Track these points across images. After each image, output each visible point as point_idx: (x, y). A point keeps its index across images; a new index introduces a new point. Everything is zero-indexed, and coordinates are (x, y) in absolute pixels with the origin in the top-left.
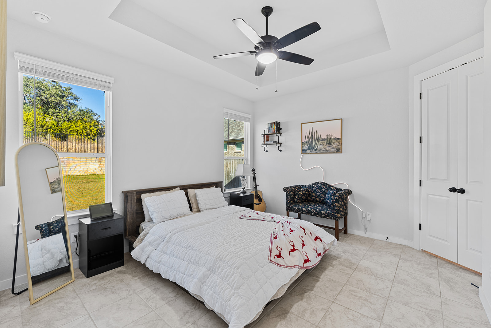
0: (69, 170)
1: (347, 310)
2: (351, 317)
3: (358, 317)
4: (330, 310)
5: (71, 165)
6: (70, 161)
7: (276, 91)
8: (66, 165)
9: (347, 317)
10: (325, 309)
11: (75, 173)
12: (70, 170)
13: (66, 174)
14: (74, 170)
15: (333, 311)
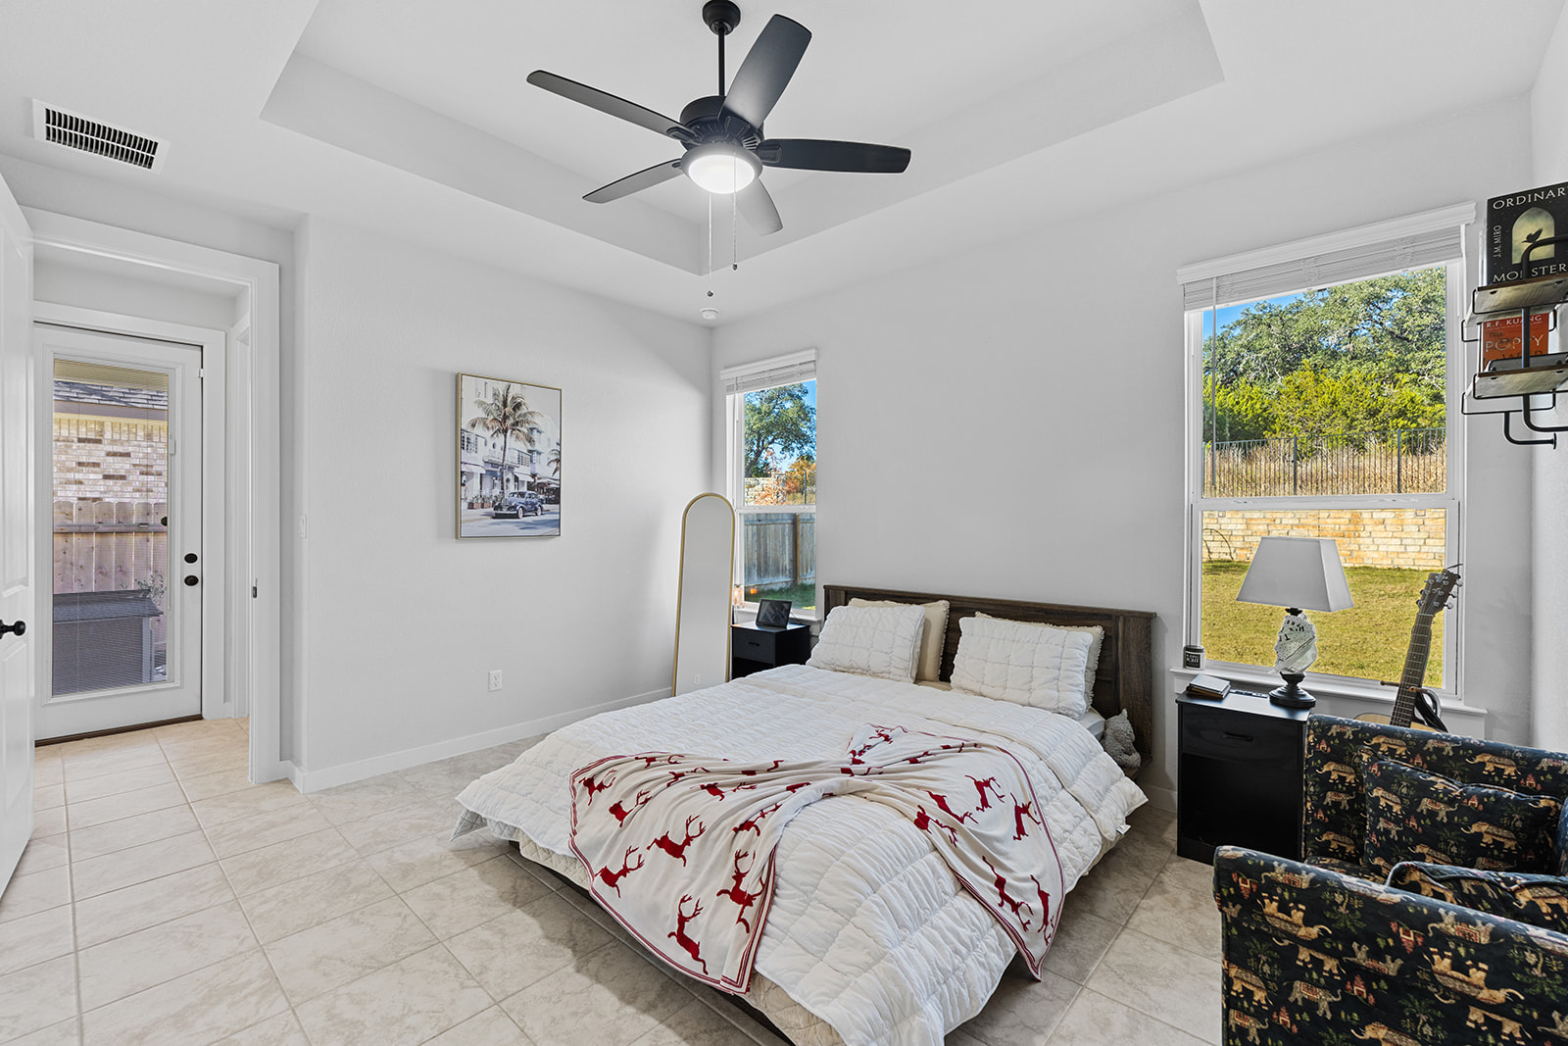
0: (1402, 549)
1: (444, 1024)
2: (411, 1021)
3: (399, 1037)
4: (471, 983)
5: (1406, 533)
6: (1406, 522)
7: (711, 294)
8: (1390, 534)
9: (419, 1012)
10: (480, 974)
11: (1421, 562)
12: (1405, 552)
13: (1390, 562)
14: (1419, 552)
15: (463, 988)
